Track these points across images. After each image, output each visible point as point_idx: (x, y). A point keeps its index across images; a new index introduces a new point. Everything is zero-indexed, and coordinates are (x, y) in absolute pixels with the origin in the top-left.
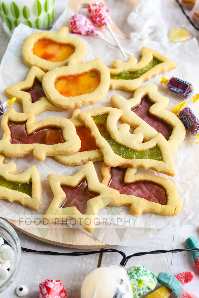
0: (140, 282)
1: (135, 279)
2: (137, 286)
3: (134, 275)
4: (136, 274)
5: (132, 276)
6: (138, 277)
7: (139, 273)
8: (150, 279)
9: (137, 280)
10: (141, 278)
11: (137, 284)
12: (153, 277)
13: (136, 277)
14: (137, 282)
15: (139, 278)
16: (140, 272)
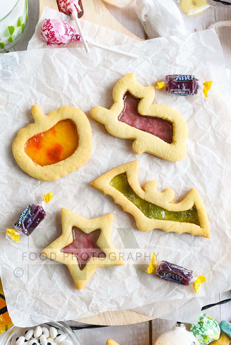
0: (205, 337)
1: (200, 335)
2: (203, 341)
3: (199, 331)
4: (200, 329)
5: (197, 332)
6: (203, 332)
7: (202, 328)
8: (214, 331)
9: (202, 335)
10: (206, 333)
11: (203, 339)
12: (216, 326)
13: (200, 332)
14: (202, 338)
15: (204, 334)
16: (204, 326)
